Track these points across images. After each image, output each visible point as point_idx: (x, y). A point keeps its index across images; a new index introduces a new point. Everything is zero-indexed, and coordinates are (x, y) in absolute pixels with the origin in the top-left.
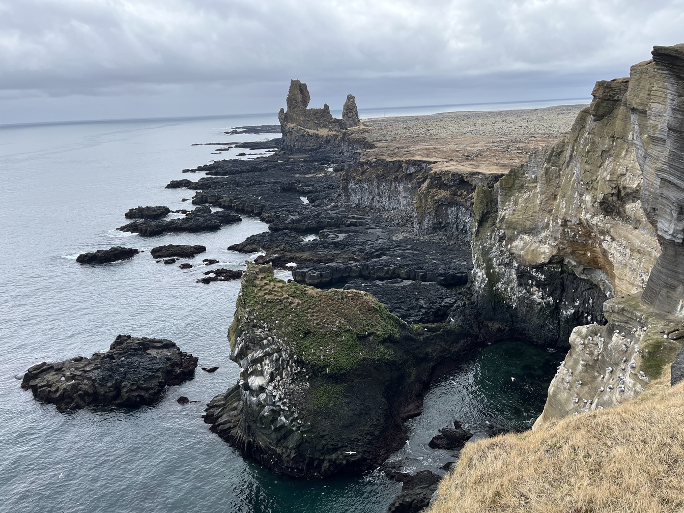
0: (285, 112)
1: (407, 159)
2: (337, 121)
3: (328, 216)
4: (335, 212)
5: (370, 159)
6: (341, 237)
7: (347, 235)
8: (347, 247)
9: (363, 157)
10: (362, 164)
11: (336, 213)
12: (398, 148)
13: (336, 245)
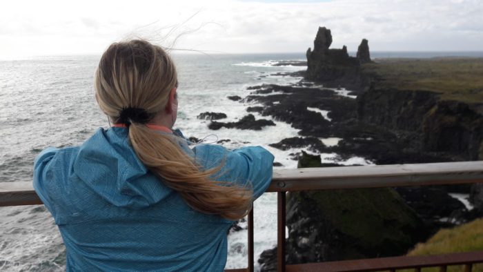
0: (312, 50)
1: (417, 89)
2: (352, 59)
4: (351, 126)
5: (383, 88)
9: (378, 86)
10: (377, 91)
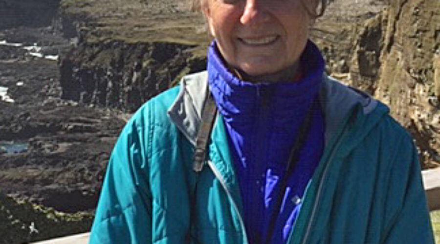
1: (155, 40)
3: (41, 117)
4: (50, 112)
5: (102, 39)
6: (63, 147)
7: (70, 144)
8: (71, 162)
9: (92, 37)
10: (91, 46)
11: (52, 114)
12: (139, 26)
13: (55, 159)
